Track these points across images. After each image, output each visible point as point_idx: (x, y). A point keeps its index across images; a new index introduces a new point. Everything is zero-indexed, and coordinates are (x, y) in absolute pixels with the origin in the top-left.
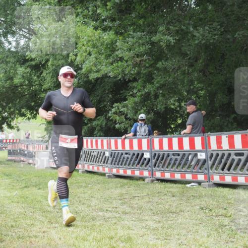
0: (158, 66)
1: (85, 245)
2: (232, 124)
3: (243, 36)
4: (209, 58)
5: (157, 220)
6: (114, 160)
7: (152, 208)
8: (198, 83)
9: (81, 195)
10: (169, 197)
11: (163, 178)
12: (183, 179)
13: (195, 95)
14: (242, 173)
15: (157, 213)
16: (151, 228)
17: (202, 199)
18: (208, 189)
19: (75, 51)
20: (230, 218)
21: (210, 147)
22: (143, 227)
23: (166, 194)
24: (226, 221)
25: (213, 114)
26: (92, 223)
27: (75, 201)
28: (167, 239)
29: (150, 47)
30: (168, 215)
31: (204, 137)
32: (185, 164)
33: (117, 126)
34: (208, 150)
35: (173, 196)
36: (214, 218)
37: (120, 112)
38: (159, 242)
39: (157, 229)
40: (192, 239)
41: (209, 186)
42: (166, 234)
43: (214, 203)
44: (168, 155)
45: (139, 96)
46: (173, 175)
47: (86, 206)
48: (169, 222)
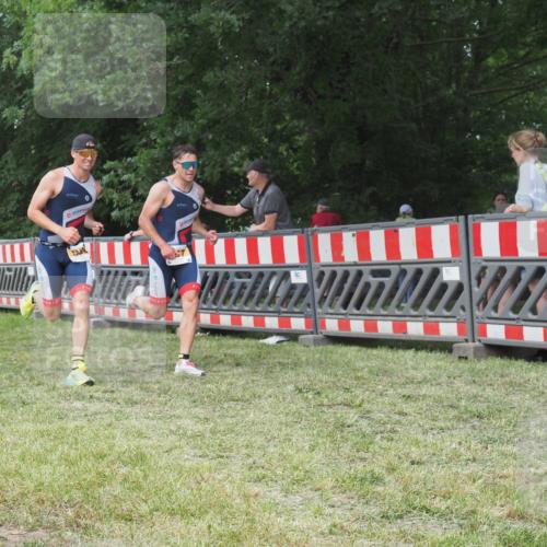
0: (205, 79)
1: (43, 471)
2: (367, 208)
3: (390, 11)
4: (315, 62)
5: (202, 416)
6: (107, 289)
7: (191, 391)
8: (292, 118)
9: (33, 365)
10: (227, 368)
11: (215, 326)
12: (259, 328)
13: (287, 145)
14: (385, 313)
15: (203, 403)
16: (189, 433)
17: (300, 370)
18: (312, 348)
19: (16, 43)
20: (361, 409)
21: (317, 259)
22: (171, 431)
23: (221, 361)
24: (352, 416)
25: (327, 185)
26: (57, 424)
27: (20, 378)
28: (222, 457)
29: (187, 35)
30: (226, 406)
31: (304, 235)
32: (263, 296)
33: (115, 214)
34: (314, 264)
35: (238, 365)
36: (325, 409)
37: (121, 183)
38: (206, 463)
39: (202, 436)
40: (277, 455)
41: (316, 342)
42: (220, 445)
43: (325, 378)
44: (227, 276)
45: (161, 147)
46: (236, 320)
47: (46, 388)
48: (229, 420)
